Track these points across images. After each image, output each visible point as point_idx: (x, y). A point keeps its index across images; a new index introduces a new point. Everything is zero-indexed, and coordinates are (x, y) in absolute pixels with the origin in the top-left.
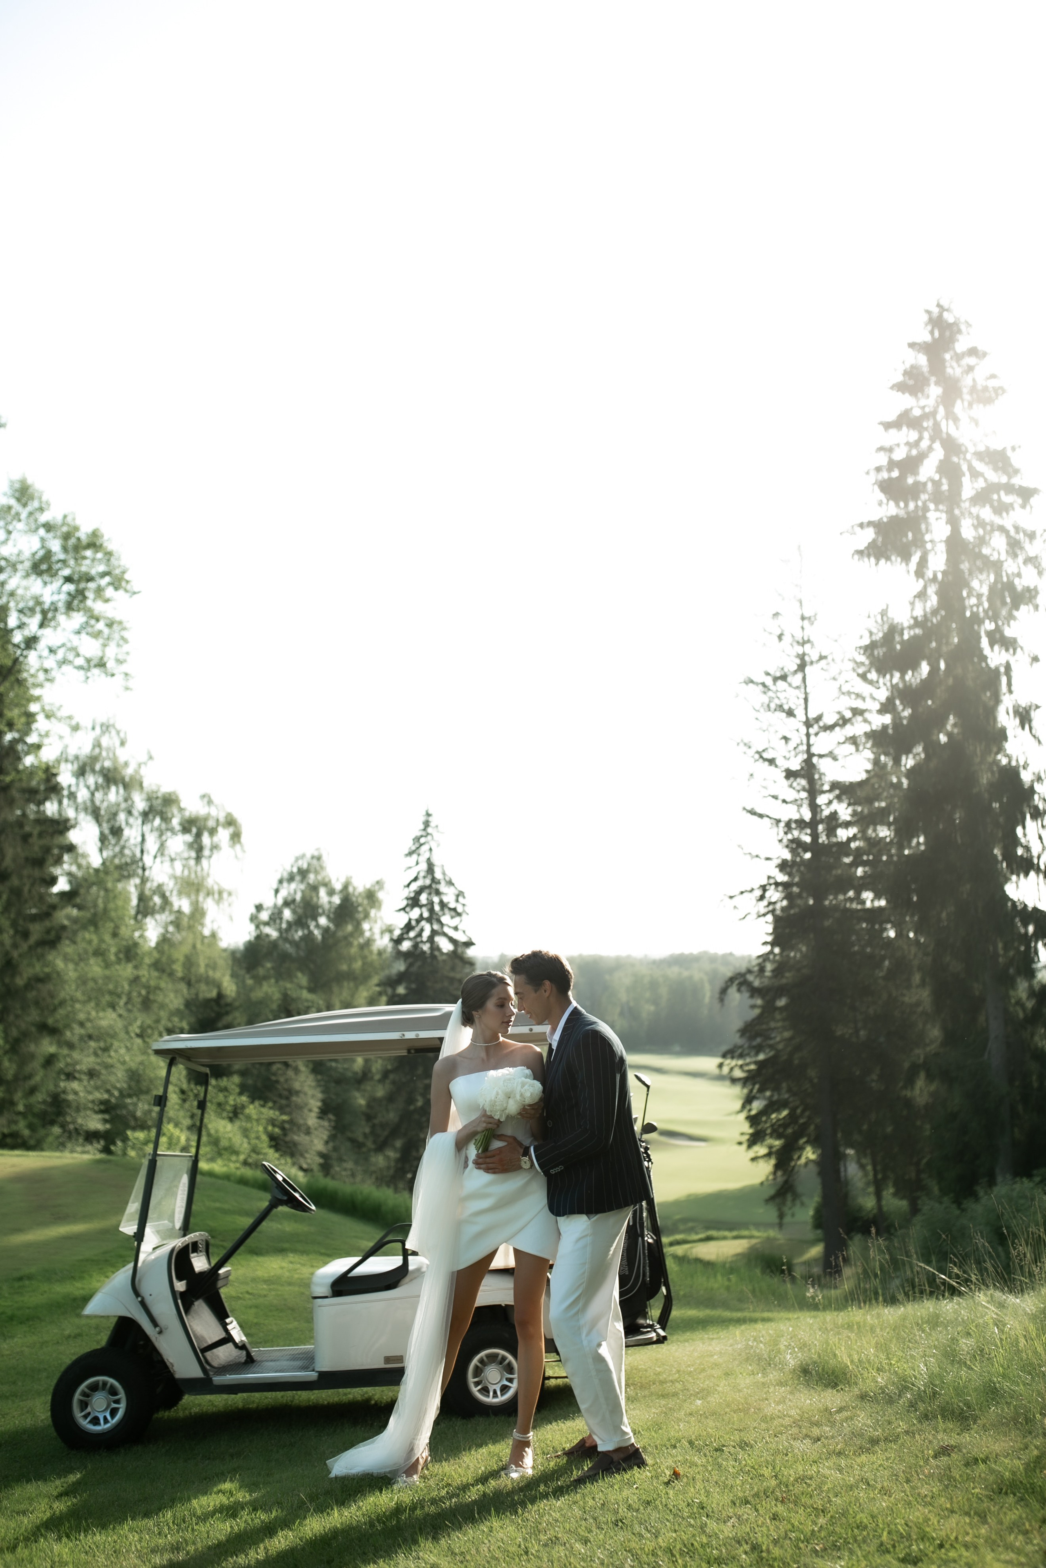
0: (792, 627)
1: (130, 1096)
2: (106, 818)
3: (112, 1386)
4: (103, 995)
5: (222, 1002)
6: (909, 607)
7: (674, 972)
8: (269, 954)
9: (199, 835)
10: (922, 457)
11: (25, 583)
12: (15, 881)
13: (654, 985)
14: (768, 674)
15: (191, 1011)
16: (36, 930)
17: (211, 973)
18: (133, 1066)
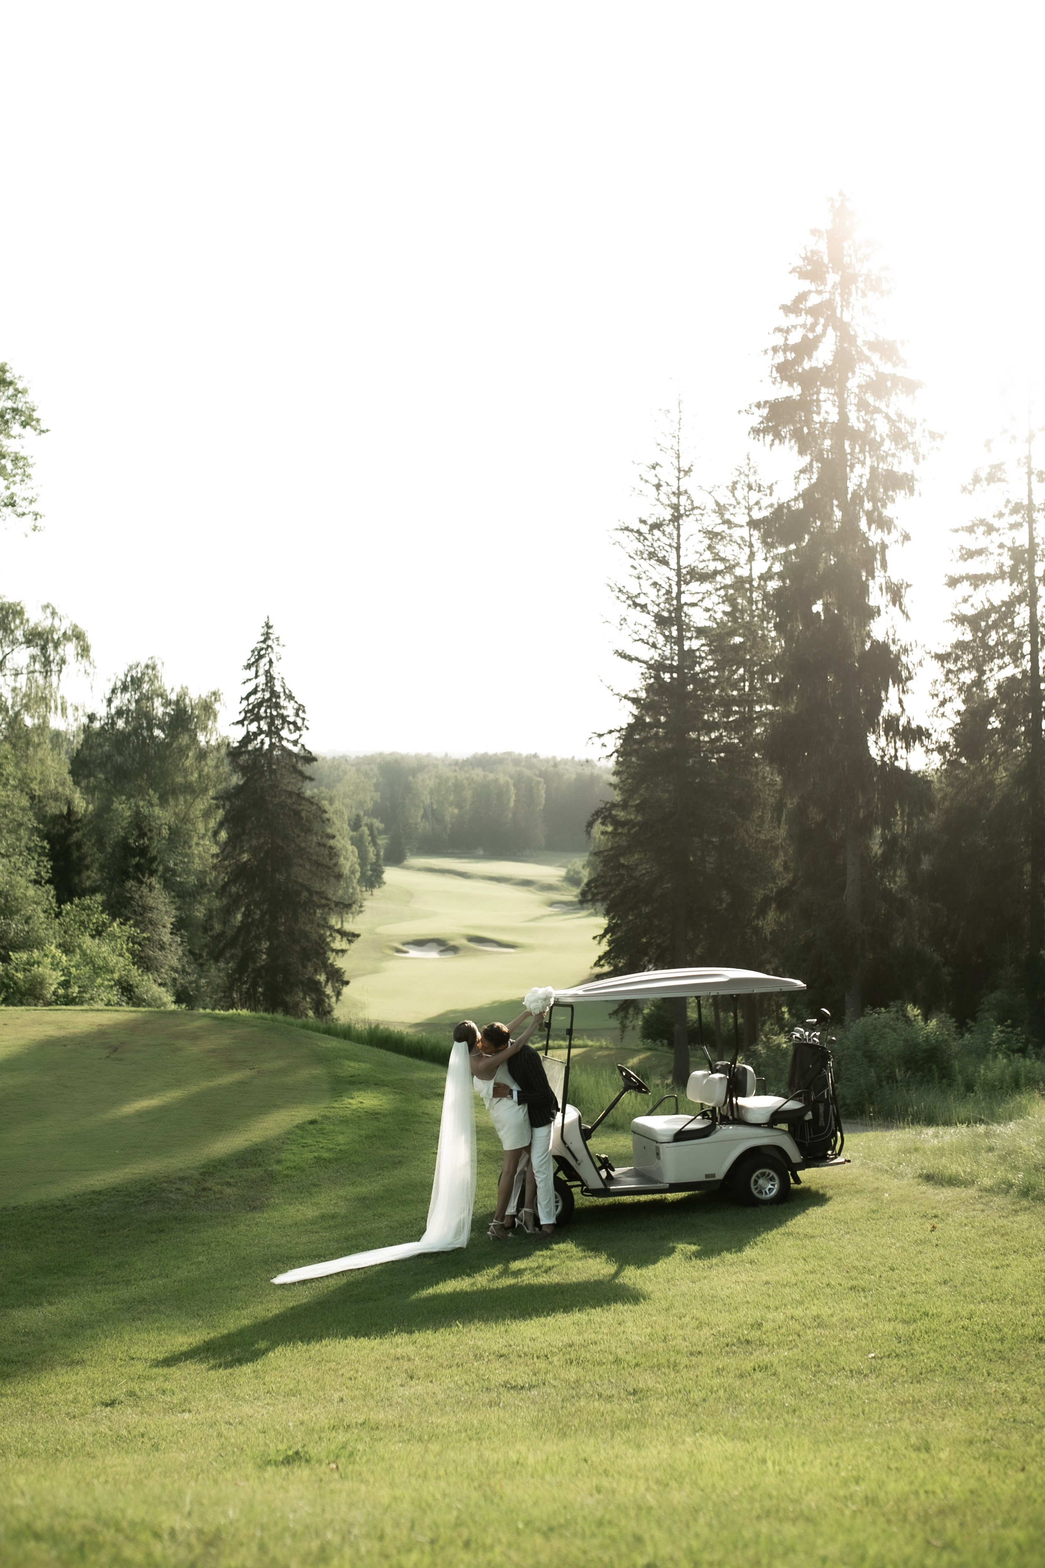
0: (668, 474)
5: (73, 819)
6: (793, 482)
7: (478, 774)
9: (44, 648)
10: (818, 339)
13: (458, 787)
14: (644, 522)
17: (60, 789)
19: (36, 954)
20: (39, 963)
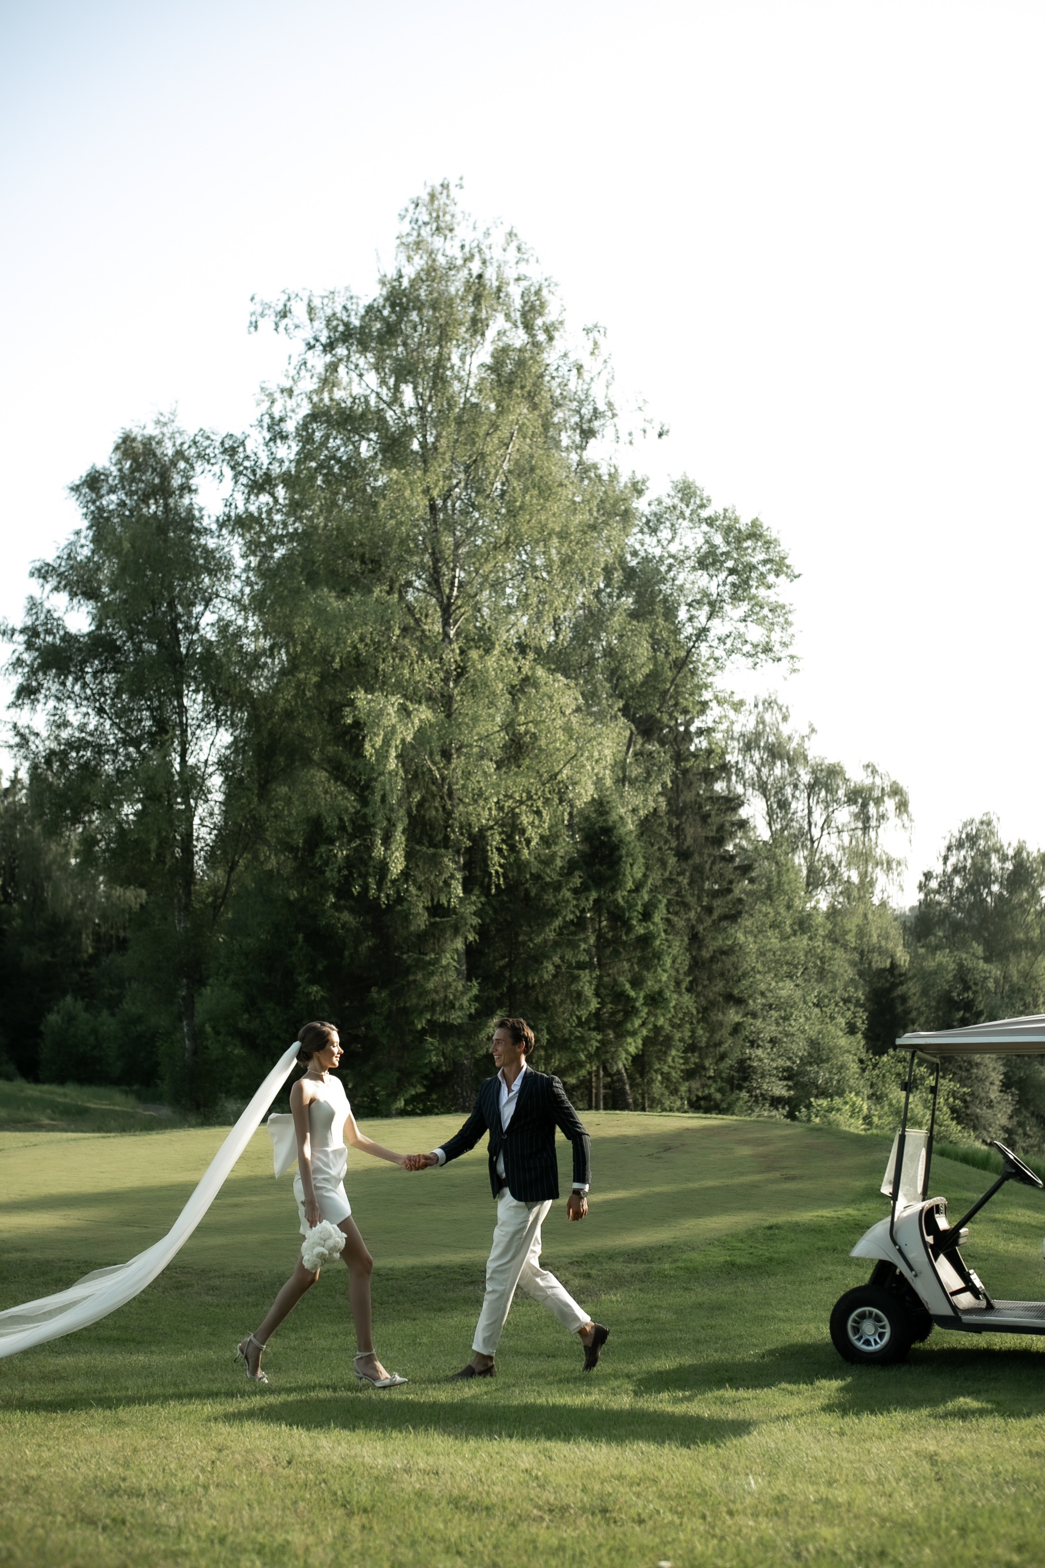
1: (811, 1064)
2: (773, 792)
3: (877, 1315)
4: (782, 966)
5: (896, 972)
8: (941, 923)
9: (864, 806)
11: (691, 577)
12: (697, 859)
15: (864, 980)
16: (720, 906)
17: (883, 943)
18: (813, 1034)
19: (837, 1100)
20: (838, 1110)
